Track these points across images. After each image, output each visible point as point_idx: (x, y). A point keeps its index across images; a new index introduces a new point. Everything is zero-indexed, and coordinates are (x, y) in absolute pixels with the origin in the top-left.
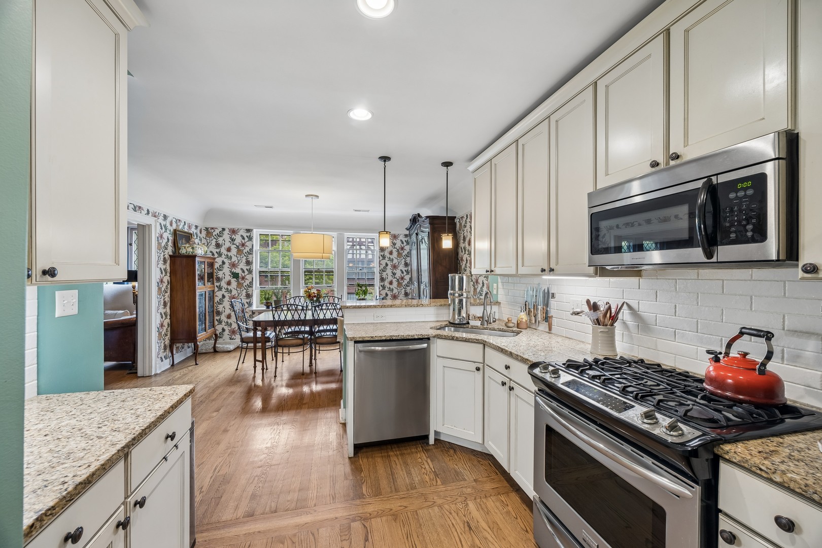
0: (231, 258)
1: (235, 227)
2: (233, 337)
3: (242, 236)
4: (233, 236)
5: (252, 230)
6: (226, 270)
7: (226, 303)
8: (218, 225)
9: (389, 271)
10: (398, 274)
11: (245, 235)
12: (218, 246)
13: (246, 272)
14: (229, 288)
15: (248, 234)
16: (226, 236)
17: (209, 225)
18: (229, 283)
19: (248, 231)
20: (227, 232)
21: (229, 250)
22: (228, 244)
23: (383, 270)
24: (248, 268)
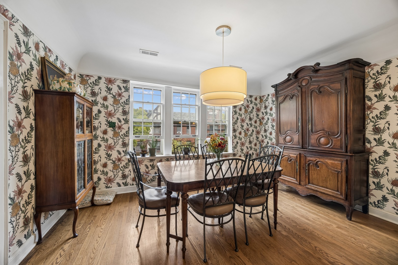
0: (107, 107)
1: (112, 76)
2: (109, 185)
3: (118, 86)
4: (110, 86)
5: (129, 81)
6: (102, 118)
7: (102, 152)
8: (95, 73)
9: (239, 124)
10: (245, 127)
11: (122, 85)
12: (94, 94)
13: (123, 122)
14: (105, 137)
15: (125, 85)
16: (102, 84)
17: (85, 72)
18: (105, 132)
19: (125, 81)
20: (103, 81)
21: (105, 99)
22: (104, 94)
23: (235, 123)
24: (125, 117)
